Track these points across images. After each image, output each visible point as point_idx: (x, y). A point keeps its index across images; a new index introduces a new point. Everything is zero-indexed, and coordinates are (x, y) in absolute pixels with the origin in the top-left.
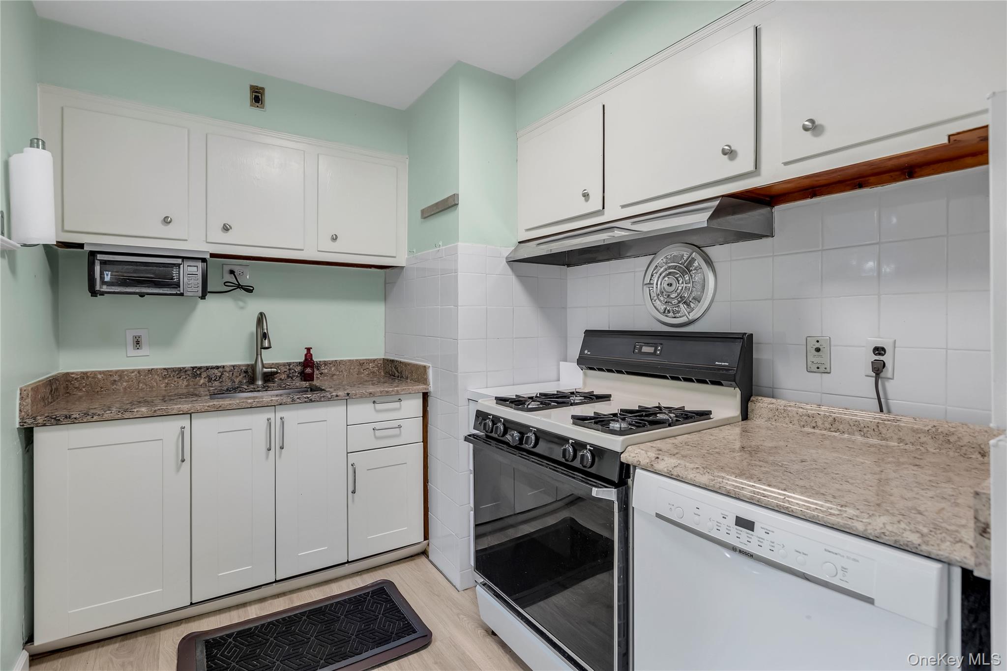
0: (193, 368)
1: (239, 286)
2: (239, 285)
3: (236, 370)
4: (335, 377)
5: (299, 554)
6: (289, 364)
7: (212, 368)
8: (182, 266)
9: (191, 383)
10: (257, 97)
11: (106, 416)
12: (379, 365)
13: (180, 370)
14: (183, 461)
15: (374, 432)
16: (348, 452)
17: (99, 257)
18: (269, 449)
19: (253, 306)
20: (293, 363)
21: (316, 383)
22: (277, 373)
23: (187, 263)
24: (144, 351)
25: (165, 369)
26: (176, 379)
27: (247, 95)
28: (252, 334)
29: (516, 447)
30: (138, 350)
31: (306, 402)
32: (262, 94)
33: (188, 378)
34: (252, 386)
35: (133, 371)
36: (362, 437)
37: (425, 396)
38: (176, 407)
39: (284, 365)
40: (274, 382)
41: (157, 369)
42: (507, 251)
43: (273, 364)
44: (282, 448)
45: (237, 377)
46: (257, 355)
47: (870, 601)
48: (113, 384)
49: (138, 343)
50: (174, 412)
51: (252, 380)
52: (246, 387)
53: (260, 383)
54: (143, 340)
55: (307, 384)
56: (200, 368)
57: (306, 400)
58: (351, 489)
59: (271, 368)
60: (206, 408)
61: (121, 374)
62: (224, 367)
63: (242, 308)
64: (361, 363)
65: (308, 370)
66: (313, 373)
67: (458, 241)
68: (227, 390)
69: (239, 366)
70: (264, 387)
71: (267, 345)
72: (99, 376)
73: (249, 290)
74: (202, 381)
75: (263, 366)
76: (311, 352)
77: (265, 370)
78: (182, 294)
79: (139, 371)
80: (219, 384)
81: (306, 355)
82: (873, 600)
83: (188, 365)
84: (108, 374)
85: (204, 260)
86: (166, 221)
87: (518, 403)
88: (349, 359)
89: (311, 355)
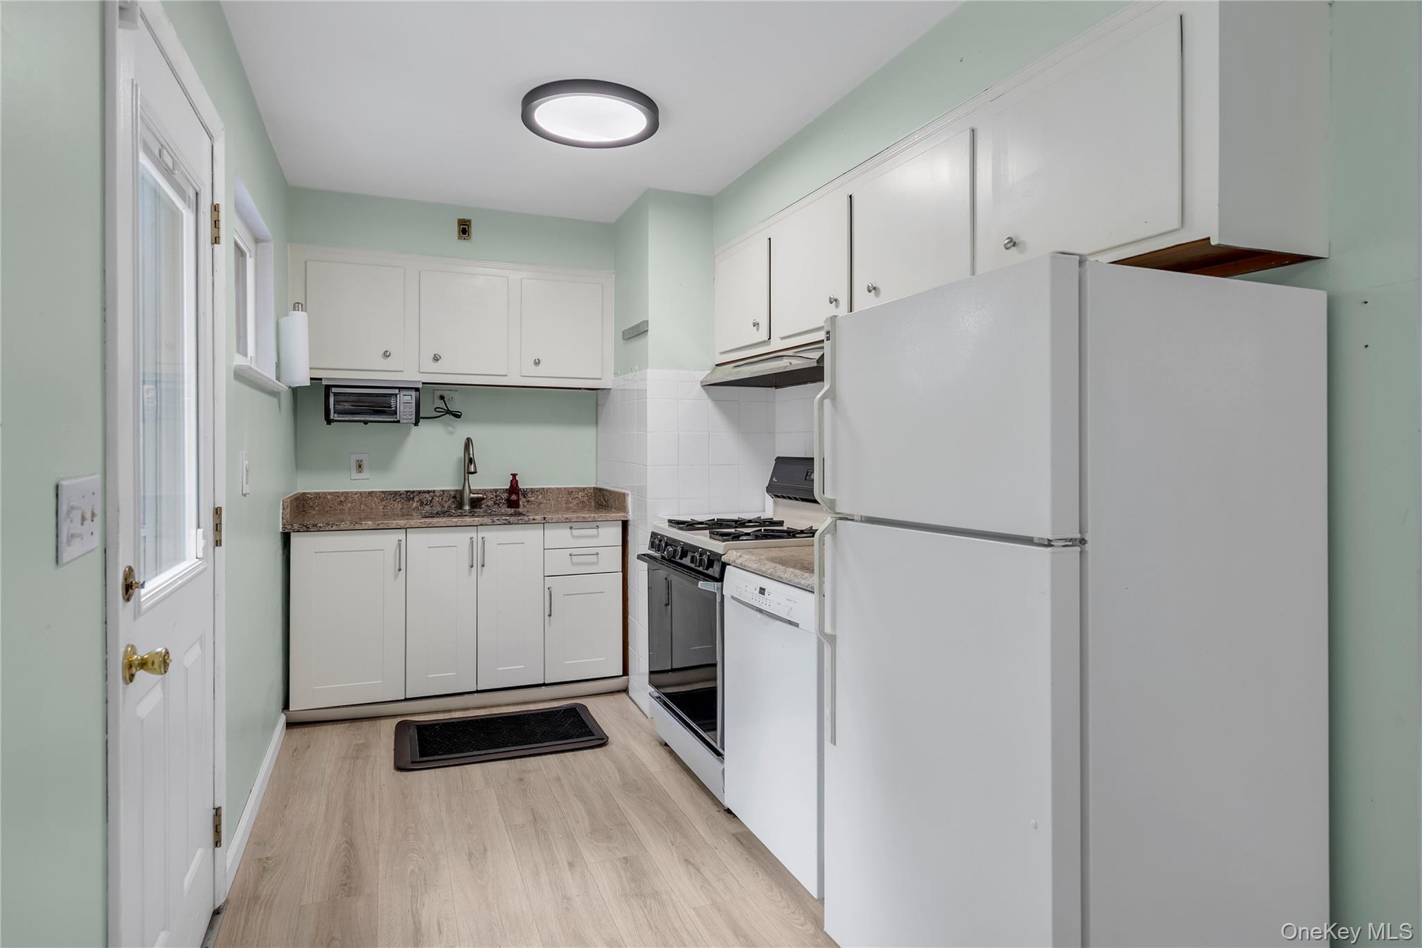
0: (407, 492)
1: (448, 412)
2: (448, 410)
3: (445, 495)
4: (542, 505)
5: (499, 669)
6: (496, 491)
7: (424, 492)
8: (398, 396)
9: (405, 506)
10: (464, 229)
11: (342, 527)
12: (589, 494)
13: (396, 493)
14: (400, 570)
15: (571, 558)
16: (546, 575)
17: (334, 390)
18: (472, 566)
19: (462, 431)
20: (500, 489)
21: (521, 510)
22: (483, 499)
23: (403, 393)
24: (365, 474)
25: (382, 492)
26: (392, 502)
27: (455, 229)
28: (461, 459)
29: (669, 560)
30: (360, 474)
31: (505, 524)
32: (469, 226)
33: (402, 501)
34: (460, 511)
35: (356, 493)
36: (559, 563)
37: (625, 525)
38: (394, 523)
39: (491, 491)
40: (481, 508)
41: (376, 492)
42: (702, 375)
43: (480, 490)
44: (483, 566)
45: (446, 502)
46: (465, 480)
47: (797, 625)
48: (340, 504)
49: (360, 466)
50: (393, 526)
51: (460, 505)
52: (453, 511)
53: (467, 508)
54: (365, 464)
55: (511, 511)
56: (413, 492)
57: (505, 522)
58: (547, 613)
59: (478, 494)
60: (419, 524)
61: (346, 495)
62: (434, 491)
63: (451, 433)
64: (570, 492)
65: (514, 497)
66: (518, 500)
67: (647, 367)
68: (437, 513)
69: (448, 491)
70: (471, 512)
71: (472, 470)
72: (329, 497)
73: (457, 415)
74: (415, 505)
75: (471, 492)
76: (517, 478)
77: (472, 495)
78: (398, 422)
79: (361, 493)
80: (430, 508)
81: (511, 481)
82: (798, 624)
83: (403, 489)
84: (336, 495)
85: (417, 390)
86: (386, 355)
87: (690, 526)
88: (557, 487)
89: (517, 481)
